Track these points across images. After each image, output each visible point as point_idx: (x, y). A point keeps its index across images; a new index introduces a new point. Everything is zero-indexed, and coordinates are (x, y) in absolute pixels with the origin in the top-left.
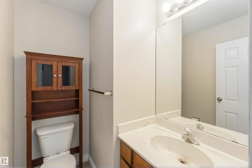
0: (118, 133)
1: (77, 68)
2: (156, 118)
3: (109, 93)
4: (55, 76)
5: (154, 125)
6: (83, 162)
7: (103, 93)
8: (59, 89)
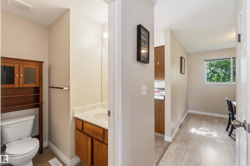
0: (73, 114)
1: (37, 69)
2: (102, 104)
3: (67, 88)
4: (17, 75)
5: (100, 109)
6: (44, 147)
7: (63, 88)
8: (21, 86)
